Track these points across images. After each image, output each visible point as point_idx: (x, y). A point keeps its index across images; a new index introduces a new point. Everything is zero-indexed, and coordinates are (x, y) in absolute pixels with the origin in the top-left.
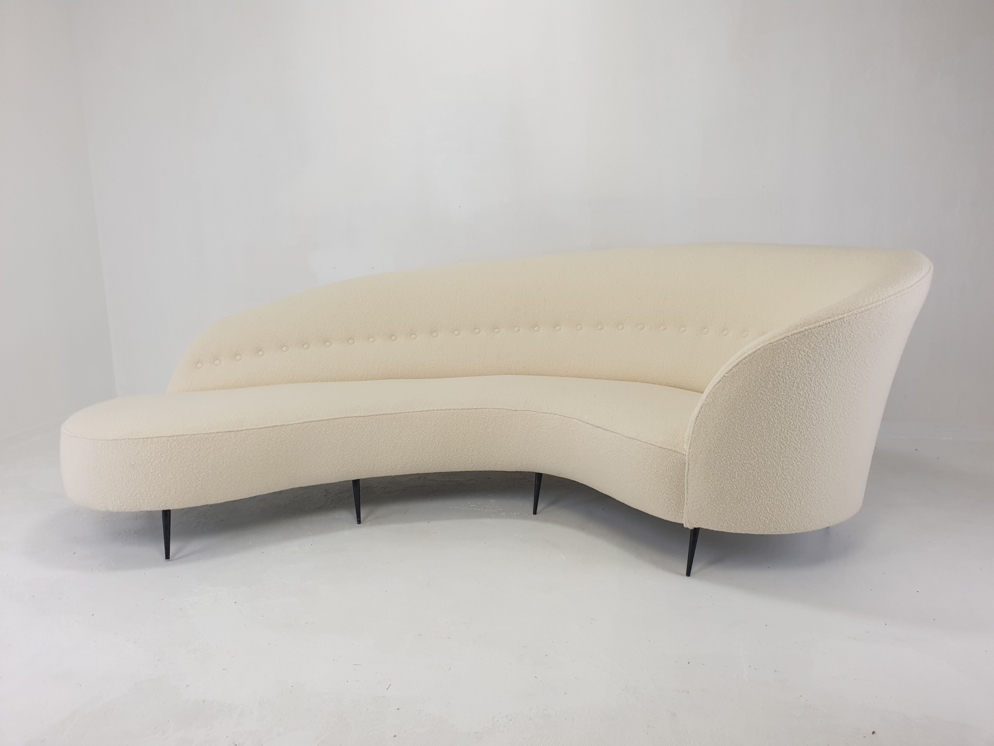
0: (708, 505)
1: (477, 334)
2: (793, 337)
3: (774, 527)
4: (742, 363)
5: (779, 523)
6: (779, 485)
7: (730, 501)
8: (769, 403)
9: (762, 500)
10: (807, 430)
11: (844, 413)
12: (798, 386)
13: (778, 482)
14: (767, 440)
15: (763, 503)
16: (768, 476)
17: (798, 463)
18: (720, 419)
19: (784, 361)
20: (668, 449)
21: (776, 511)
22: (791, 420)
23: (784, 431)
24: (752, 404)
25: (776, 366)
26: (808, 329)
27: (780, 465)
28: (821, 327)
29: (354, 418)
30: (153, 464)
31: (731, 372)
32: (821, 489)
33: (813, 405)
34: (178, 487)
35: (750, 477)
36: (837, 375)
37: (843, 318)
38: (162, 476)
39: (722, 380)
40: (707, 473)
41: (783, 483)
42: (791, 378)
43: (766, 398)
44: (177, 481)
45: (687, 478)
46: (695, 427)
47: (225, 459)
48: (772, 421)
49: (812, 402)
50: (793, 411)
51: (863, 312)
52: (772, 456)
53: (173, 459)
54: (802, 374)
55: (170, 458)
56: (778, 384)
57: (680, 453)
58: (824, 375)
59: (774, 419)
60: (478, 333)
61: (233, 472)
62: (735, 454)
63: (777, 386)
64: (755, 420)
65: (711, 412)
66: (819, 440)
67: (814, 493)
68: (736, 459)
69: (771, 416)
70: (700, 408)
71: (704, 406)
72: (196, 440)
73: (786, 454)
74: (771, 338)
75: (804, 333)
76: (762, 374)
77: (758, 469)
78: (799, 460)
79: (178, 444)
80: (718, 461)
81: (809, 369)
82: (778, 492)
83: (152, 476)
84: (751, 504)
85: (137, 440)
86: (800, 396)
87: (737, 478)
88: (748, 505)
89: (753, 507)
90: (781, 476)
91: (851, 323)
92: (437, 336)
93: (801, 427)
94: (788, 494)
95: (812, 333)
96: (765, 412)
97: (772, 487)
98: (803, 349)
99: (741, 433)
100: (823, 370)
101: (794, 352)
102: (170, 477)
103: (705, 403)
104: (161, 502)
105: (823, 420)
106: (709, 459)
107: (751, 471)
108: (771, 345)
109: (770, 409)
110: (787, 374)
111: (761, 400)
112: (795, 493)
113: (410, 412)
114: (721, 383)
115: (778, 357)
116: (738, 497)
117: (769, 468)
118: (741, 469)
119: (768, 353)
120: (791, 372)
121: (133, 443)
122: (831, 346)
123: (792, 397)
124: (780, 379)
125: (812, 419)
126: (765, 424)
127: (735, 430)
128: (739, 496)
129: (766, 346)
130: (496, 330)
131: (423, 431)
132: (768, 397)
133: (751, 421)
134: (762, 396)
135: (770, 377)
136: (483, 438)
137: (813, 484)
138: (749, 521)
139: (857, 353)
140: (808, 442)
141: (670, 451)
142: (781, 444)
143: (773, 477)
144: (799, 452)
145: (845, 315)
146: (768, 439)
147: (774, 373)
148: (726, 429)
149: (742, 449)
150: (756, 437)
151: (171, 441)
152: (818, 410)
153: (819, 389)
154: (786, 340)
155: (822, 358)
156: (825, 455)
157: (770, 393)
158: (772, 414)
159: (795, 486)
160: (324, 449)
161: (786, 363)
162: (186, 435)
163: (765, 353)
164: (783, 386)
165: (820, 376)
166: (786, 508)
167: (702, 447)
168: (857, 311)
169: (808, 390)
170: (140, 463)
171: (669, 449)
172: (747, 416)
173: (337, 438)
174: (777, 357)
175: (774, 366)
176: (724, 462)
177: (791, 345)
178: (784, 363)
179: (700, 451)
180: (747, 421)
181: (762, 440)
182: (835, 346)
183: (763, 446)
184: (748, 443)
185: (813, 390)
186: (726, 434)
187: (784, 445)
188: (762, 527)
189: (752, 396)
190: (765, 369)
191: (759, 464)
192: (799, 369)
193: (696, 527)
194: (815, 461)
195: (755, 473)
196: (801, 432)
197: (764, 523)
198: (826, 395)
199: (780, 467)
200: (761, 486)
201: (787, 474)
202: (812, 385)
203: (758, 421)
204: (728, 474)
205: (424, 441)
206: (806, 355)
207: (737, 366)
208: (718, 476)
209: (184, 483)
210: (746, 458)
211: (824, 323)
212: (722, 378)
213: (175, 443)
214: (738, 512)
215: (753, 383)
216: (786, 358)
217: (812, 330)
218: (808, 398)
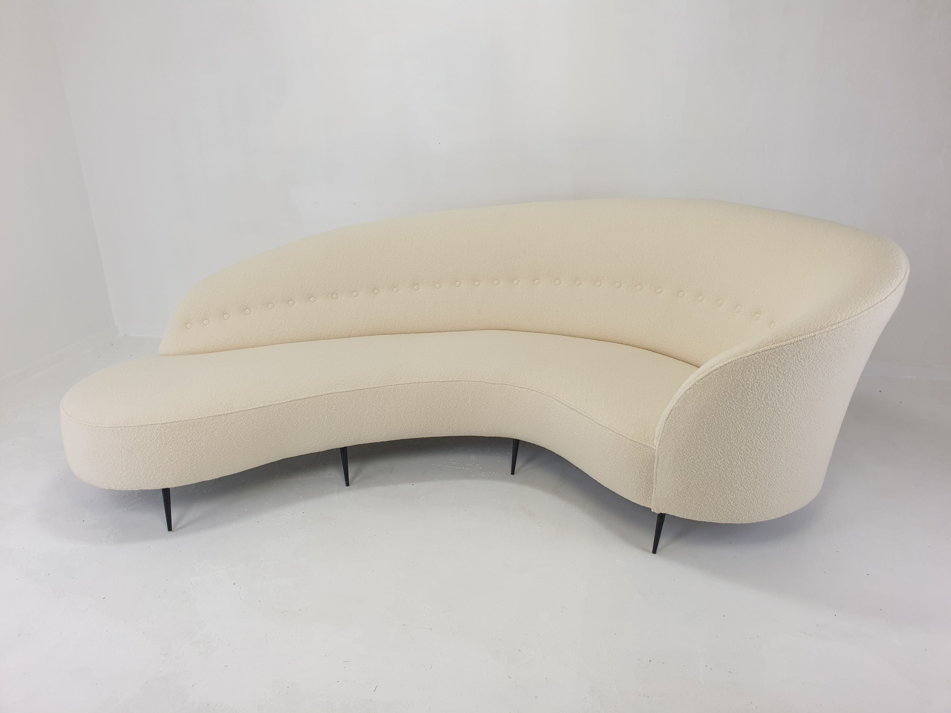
0: (675, 496)
1: (457, 286)
2: (764, 354)
3: (737, 518)
4: (713, 374)
5: (741, 514)
6: (743, 482)
7: (695, 494)
8: (737, 412)
9: (726, 495)
10: (772, 434)
11: (810, 417)
12: (766, 397)
13: (742, 479)
14: (733, 444)
15: (727, 497)
16: (733, 474)
17: (762, 463)
18: (690, 423)
19: (754, 375)
20: (638, 443)
21: (739, 504)
22: (758, 426)
23: (751, 435)
24: (720, 412)
25: (746, 379)
26: (779, 346)
27: (745, 464)
28: (792, 344)
29: (339, 393)
30: (150, 449)
31: (702, 381)
32: (783, 484)
33: (779, 413)
34: (175, 469)
35: (715, 475)
36: (805, 386)
37: (815, 336)
38: (159, 460)
39: (693, 388)
40: (675, 469)
41: (747, 480)
42: (760, 390)
43: (735, 407)
44: (173, 464)
45: (656, 470)
46: (665, 426)
47: (217, 441)
48: (740, 427)
49: (779, 410)
50: (760, 419)
51: (835, 329)
52: (737, 458)
53: (168, 444)
54: (771, 387)
55: (165, 443)
56: (747, 395)
57: (650, 448)
58: (792, 386)
59: (742, 425)
60: (459, 286)
61: (226, 453)
62: (702, 454)
63: (746, 397)
64: (723, 426)
65: (681, 415)
66: (784, 443)
67: (776, 488)
68: (704, 458)
69: (738, 423)
70: (671, 410)
71: (675, 409)
72: (188, 426)
73: (751, 455)
74: (742, 353)
75: (775, 350)
76: (732, 386)
77: (724, 468)
78: (764, 460)
79: (171, 430)
80: (686, 459)
81: (778, 382)
82: (742, 488)
83: (149, 460)
84: (716, 498)
85: (132, 428)
86: (768, 406)
87: (704, 475)
88: (712, 498)
89: (717, 500)
90: (745, 475)
91: (822, 340)
92: (419, 289)
93: (767, 432)
94: (751, 490)
95: (783, 350)
96: (734, 419)
97: (736, 484)
98: (773, 364)
99: (709, 436)
100: (791, 382)
101: (764, 367)
102: (167, 460)
103: (675, 406)
104: (159, 482)
105: (789, 425)
106: (678, 457)
107: (717, 469)
108: (742, 359)
109: (738, 416)
110: (757, 386)
111: (730, 409)
112: (758, 489)
113: (393, 385)
114: (691, 390)
115: (749, 371)
116: (703, 491)
117: (734, 468)
118: (707, 468)
119: (739, 367)
120: (760, 385)
121: (129, 430)
122: (801, 362)
123: (759, 407)
124: (749, 391)
125: (778, 425)
126: (733, 430)
127: (703, 433)
128: (705, 490)
129: (737, 360)
130: (476, 283)
131: (406, 403)
132: (737, 406)
133: (719, 426)
134: (731, 405)
135: (739, 389)
136: (463, 409)
137: (776, 481)
138: (713, 512)
139: (826, 366)
140: (774, 445)
141: (641, 444)
142: (747, 447)
143: (738, 475)
144: (764, 453)
145: (817, 333)
146: (735, 442)
147: (743, 386)
148: (694, 432)
149: (709, 450)
150: (723, 440)
151: (165, 428)
152: (784, 417)
153: (786, 399)
154: (757, 356)
155: (791, 372)
156: (789, 455)
157: (739, 403)
158: (740, 421)
159: (759, 482)
160: (311, 424)
161: (756, 377)
162: (179, 421)
163: (735, 366)
164: (752, 397)
165: (788, 388)
166: (749, 502)
167: (672, 445)
168: (829, 329)
169: (775, 401)
170: (137, 448)
171: (640, 443)
172: (715, 422)
173: (324, 413)
174: (747, 371)
175: (744, 379)
176: (692, 460)
177: (762, 361)
178: (754, 377)
179: (669, 448)
180: (715, 426)
181: (729, 443)
182: (805, 362)
183: (729, 448)
184: (715, 445)
185: (781, 400)
186: (695, 436)
187: (750, 447)
188: (725, 518)
189: (721, 405)
190: (736, 381)
191: (725, 464)
192: (768, 382)
193: (663, 513)
194: (779, 460)
195: (720, 471)
196: (767, 437)
197: (727, 514)
198: (793, 404)
199: (745, 467)
200: (726, 482)
201: (751, 472)
202: (780, 396)
203: (726, 427)
204: (695, 471)
205: (406, 412)
206: (776, 370)
207: (708, 376)
208: (686, 472)
209: (180, 465)
210: (713, 458)
211: (795, 341)
212: (693, 386)
213: (169, 429)
214: (703, 505)
215: (723, 394)
216: (756, 372)
217: (783, 347)
218: (775, 407)
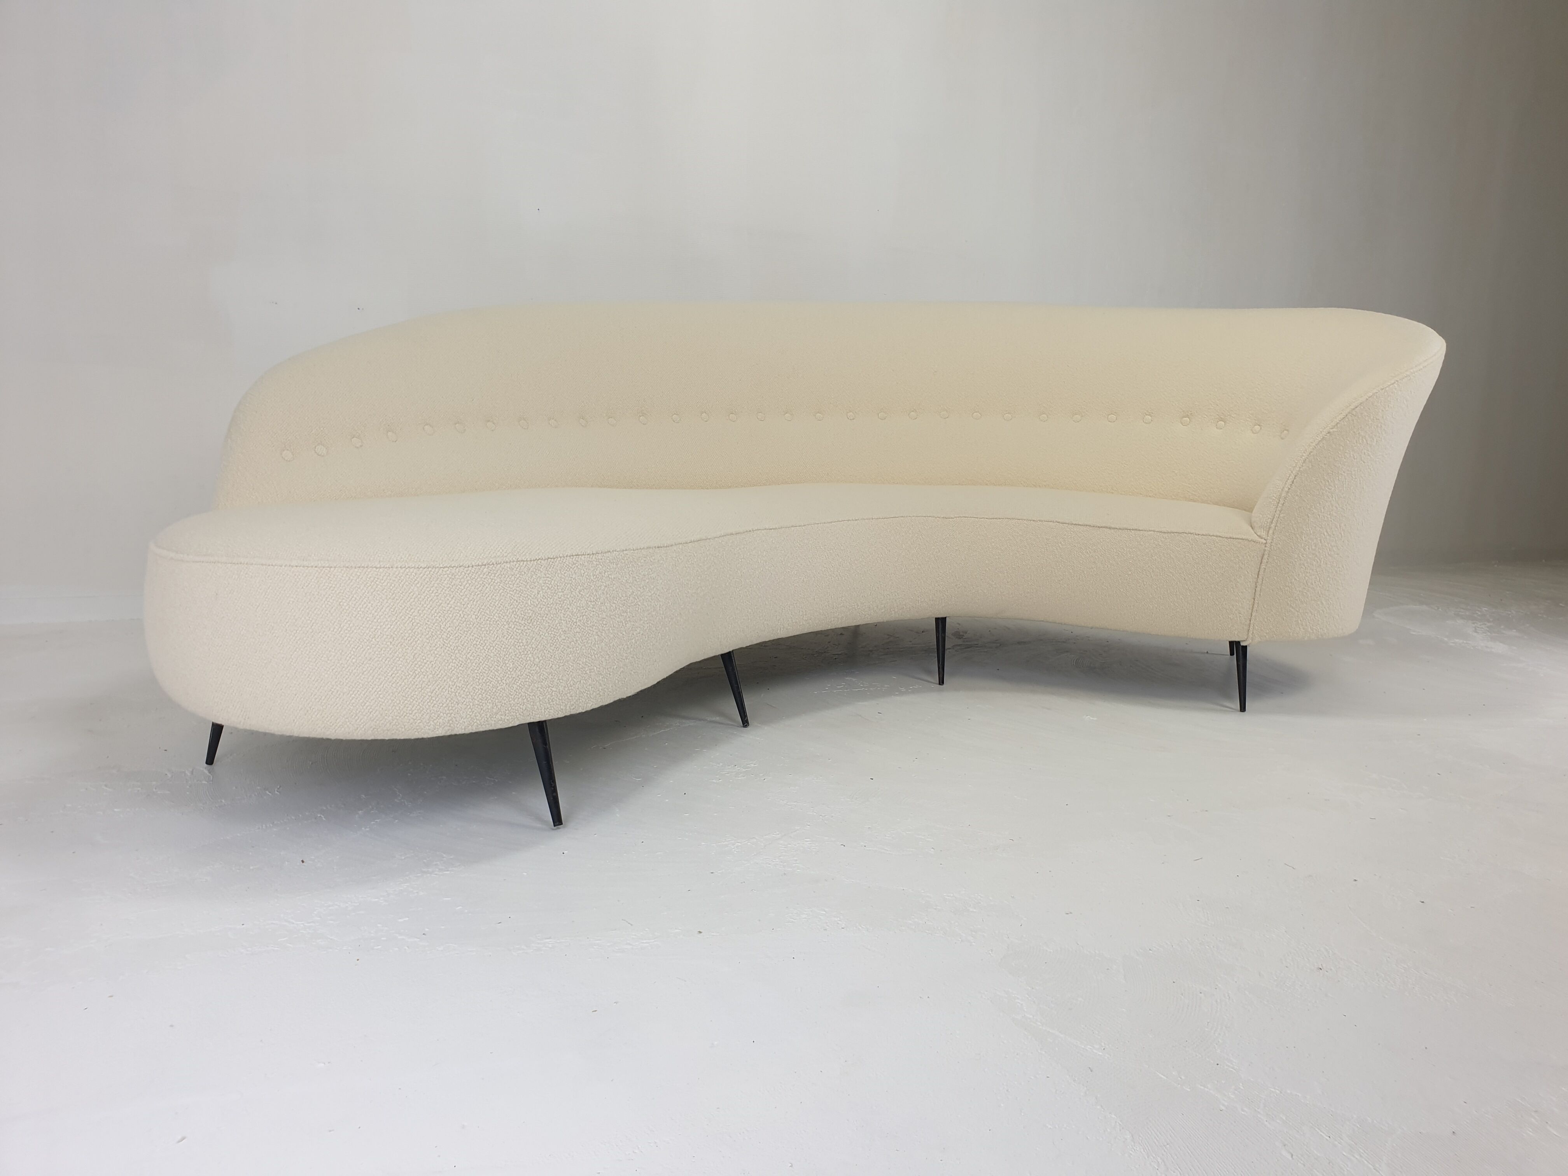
0: (1287, 609)
2: (1402, 382)
3: (1341, 627)
4: (1352, 414)
5: (1345, 622)
7: (1309, 599)
8: (1367, 466)
9: (1339, 594)
15: (1338, 597)
16: (1347, 562)
18: (1318, 490)
20: (1241, 539)
45: (1262, 575)
47: (661, 600)
57: (1257, 543)
65: (1307, 481)
141: (1244, 541)
161: (1392, 414)
162: (614, 551)
163: (1377, 400)
164: (1383, 443)
166: (1352, 603)
167: (1292, 529)
172: (1345, 484)
176: (1313, 547)
177: (1399, 392)
179: (1288, 535)
180: (1345, 490)
